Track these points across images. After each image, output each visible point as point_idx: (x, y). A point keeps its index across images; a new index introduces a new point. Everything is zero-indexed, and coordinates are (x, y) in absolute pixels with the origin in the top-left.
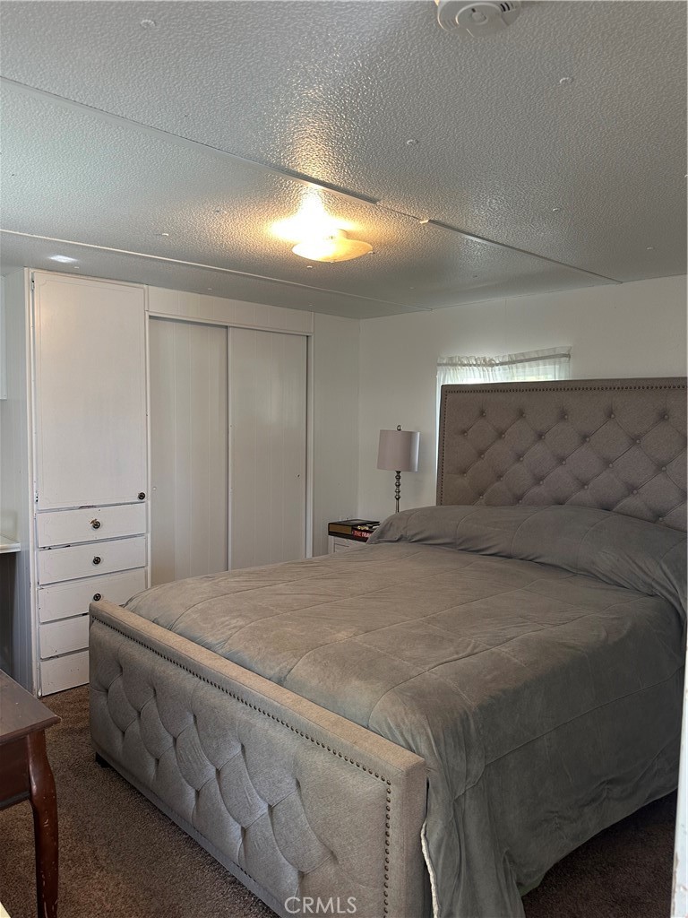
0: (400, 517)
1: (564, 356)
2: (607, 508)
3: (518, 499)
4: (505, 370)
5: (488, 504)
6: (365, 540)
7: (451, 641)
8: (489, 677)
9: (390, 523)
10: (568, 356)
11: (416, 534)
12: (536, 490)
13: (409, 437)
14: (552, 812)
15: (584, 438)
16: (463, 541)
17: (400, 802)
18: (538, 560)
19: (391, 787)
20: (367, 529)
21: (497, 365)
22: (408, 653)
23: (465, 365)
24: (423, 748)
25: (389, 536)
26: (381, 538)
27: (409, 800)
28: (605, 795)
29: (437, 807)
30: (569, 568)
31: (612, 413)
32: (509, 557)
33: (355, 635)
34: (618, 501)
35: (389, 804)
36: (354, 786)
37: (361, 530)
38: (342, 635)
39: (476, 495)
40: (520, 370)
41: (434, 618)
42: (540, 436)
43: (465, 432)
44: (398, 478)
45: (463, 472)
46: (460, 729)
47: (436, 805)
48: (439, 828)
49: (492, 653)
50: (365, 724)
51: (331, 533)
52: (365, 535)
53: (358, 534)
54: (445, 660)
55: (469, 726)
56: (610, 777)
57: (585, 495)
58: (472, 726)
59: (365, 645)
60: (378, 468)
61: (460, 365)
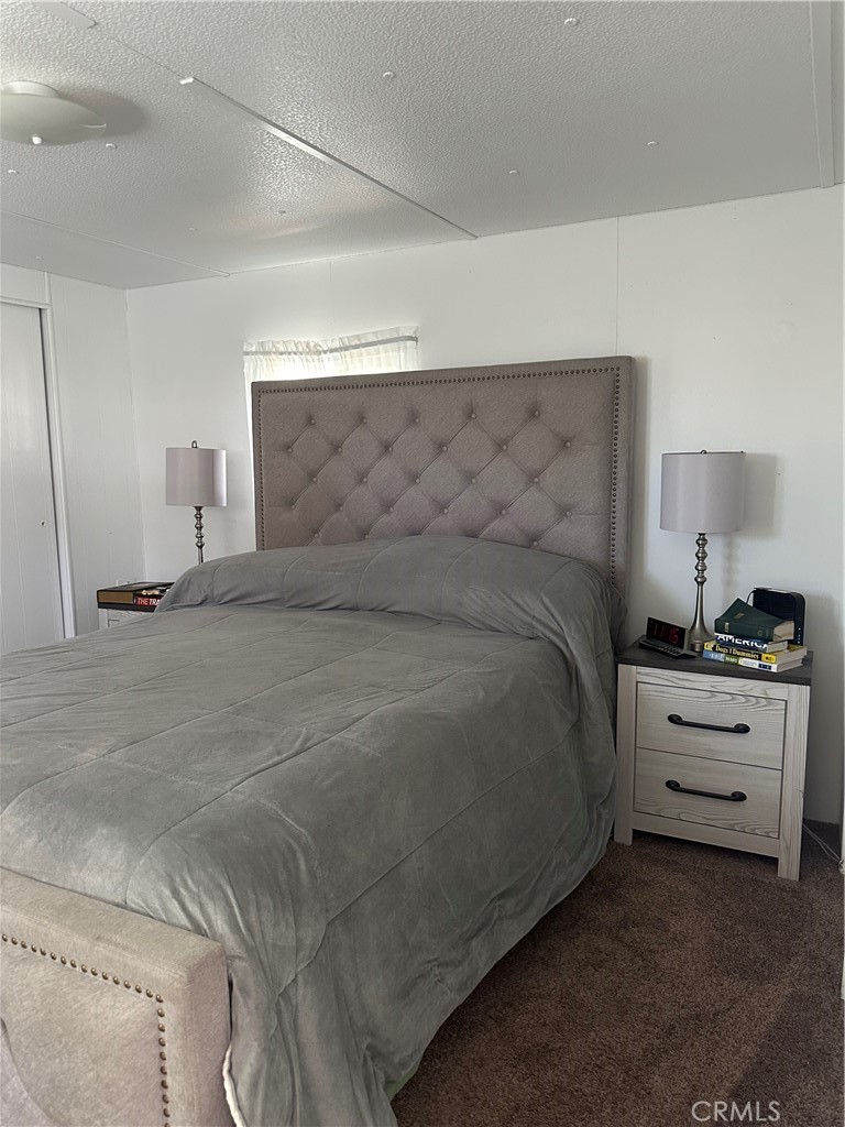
0: (205, 571)
1: (410, 338)
2: (472, 534)
3: (363, 534)
4: (336, 359)
5: (327, 543)
6: (151, 609)
7: (271, 736)
8: (327, 783)
9: (188, 580)
10: (415, 339)
11: (225, 593)
12: (385, 519)
13: (210, 457)
14: (429, 962)
15: (441, 446)
16: (293, 596)
17: (180, 1029)
18: (392, 609)
19: (163, 1006)
20: (157, 593)
21: (325, 352)
22: (199, 767)
23: (281, 354)
24: (221, 925)
25: (187, 598)
26: (175, 602)
27: (197, 1022)
28: (496, 915)
29: (247, 1020)
30: (430, 615)
31: (472, 412)
32: (355, 609)
33: (111, 751)
34: (486, 525)
35: (162, 1035)
36: (97, 1016)
37: (147, 596)
38: (89, 755)
39: (309, 533)
40: (356, 359)
41: (246, 705)
42: (386, 448)
43: (289, 448)
44: (199, 517)
45: (290, 503)
46: (283, 877)
47: (246, 1018)
48: (254, 1054)
49: (333, 744)
50: (119, 900)
51: (101, 605)
52: (153, 601)
53: (144, 601)
54: (258, 768)
55: (297, 867)
56: (501, 890)
57: (445, 521)
58: (303, 867)
59: (127, 765)
60: (167, 504)
61: (275, 353)
